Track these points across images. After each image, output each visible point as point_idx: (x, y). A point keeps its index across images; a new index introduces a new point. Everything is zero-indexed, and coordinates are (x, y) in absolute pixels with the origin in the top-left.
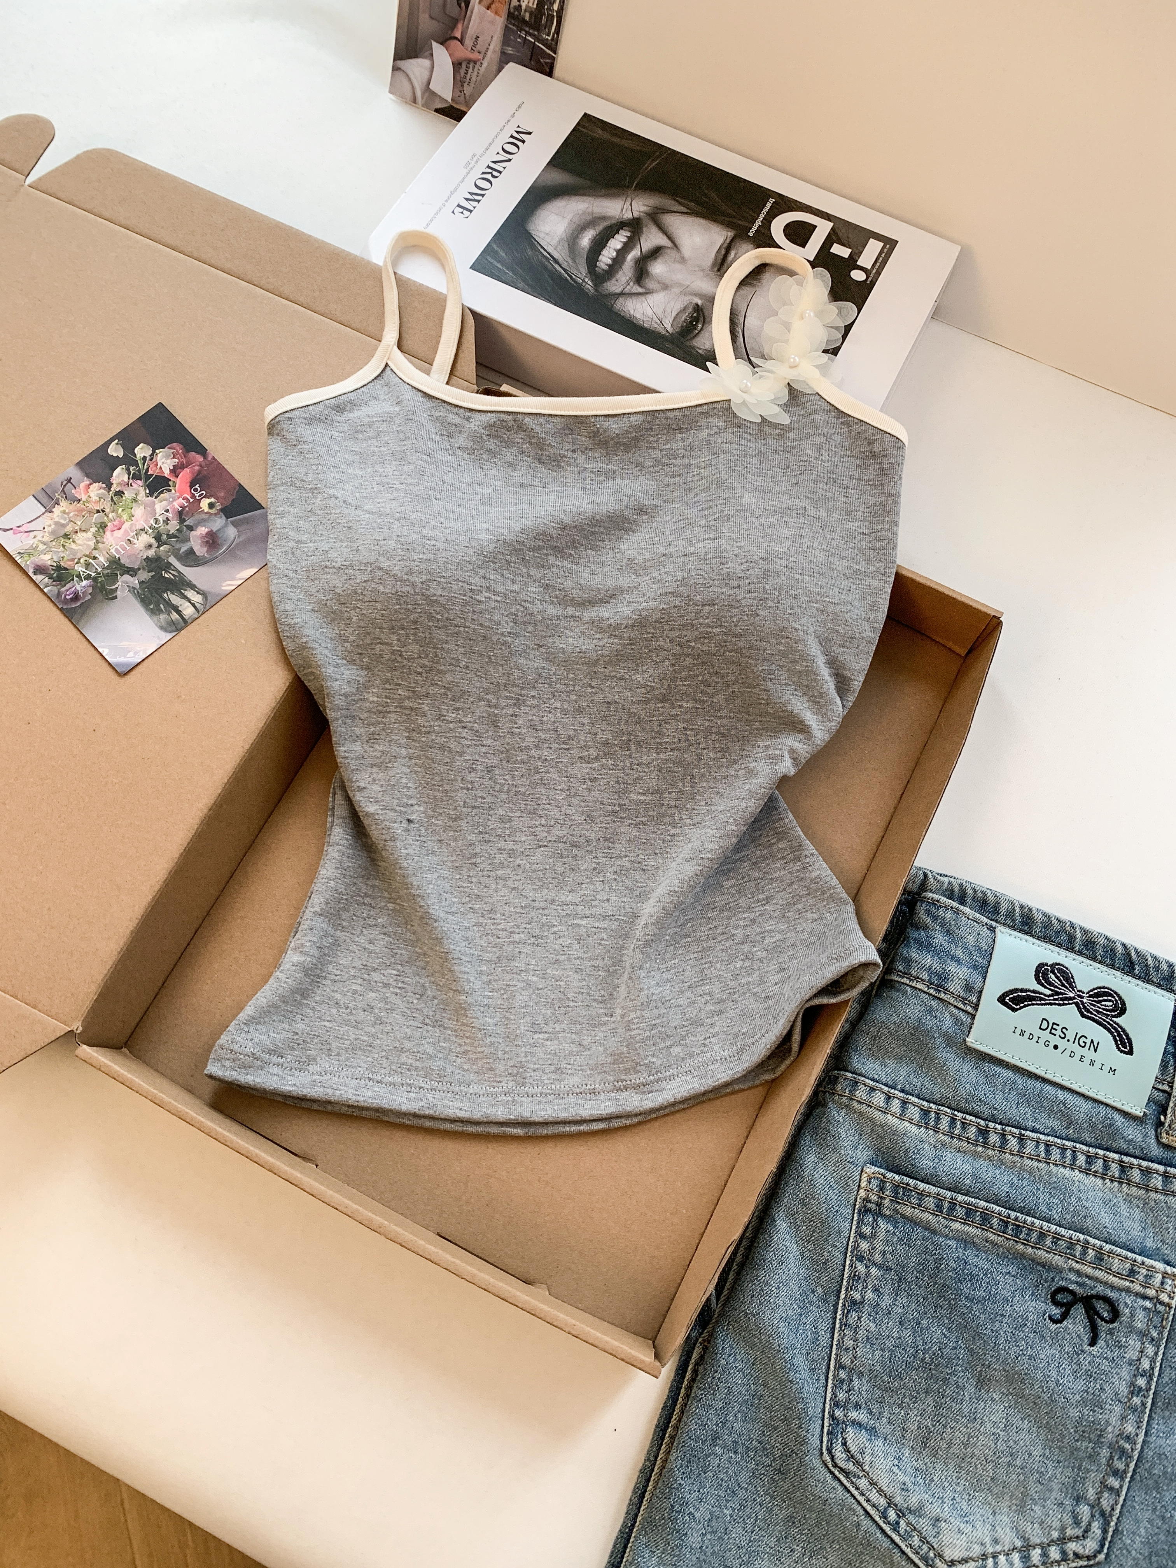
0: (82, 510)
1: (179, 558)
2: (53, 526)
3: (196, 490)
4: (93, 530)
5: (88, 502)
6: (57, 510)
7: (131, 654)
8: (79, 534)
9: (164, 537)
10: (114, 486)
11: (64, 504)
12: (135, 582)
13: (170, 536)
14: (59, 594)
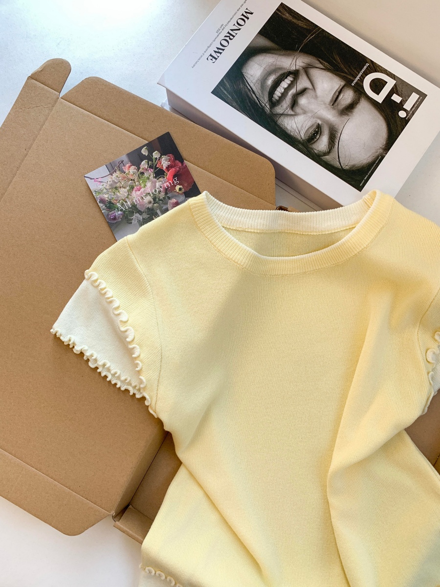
0: (124, 178)
2: (111, 182)
3: (175, 180)
4: (128, 188)
5: (128, 174)
6: (115, 175)
8: (121, 189)
9: (157, 199)
10: (141, 169)
11: (118, 172)
12: (140, 217)
14: (108, 215)
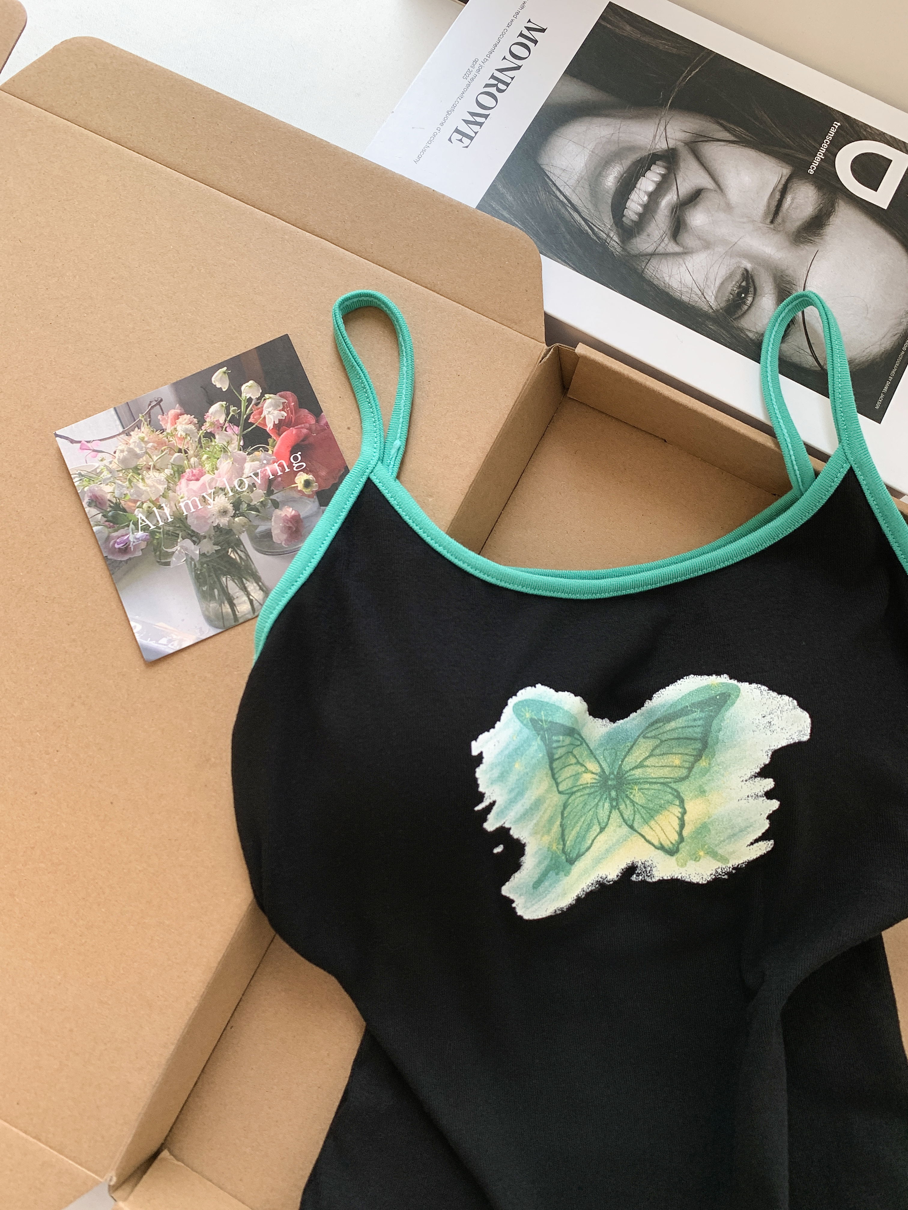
0: (161, 443)
1: (253, 538)
2: (126, 453)
3: (296, 458)
5: (172, 435)
6: (136, 435)
7: (164, 641)
8: (151, 472)
10: (207, 424)
11: (145, 429)
12: (195, 551)
13: (250, 508)
14: (108, 539)
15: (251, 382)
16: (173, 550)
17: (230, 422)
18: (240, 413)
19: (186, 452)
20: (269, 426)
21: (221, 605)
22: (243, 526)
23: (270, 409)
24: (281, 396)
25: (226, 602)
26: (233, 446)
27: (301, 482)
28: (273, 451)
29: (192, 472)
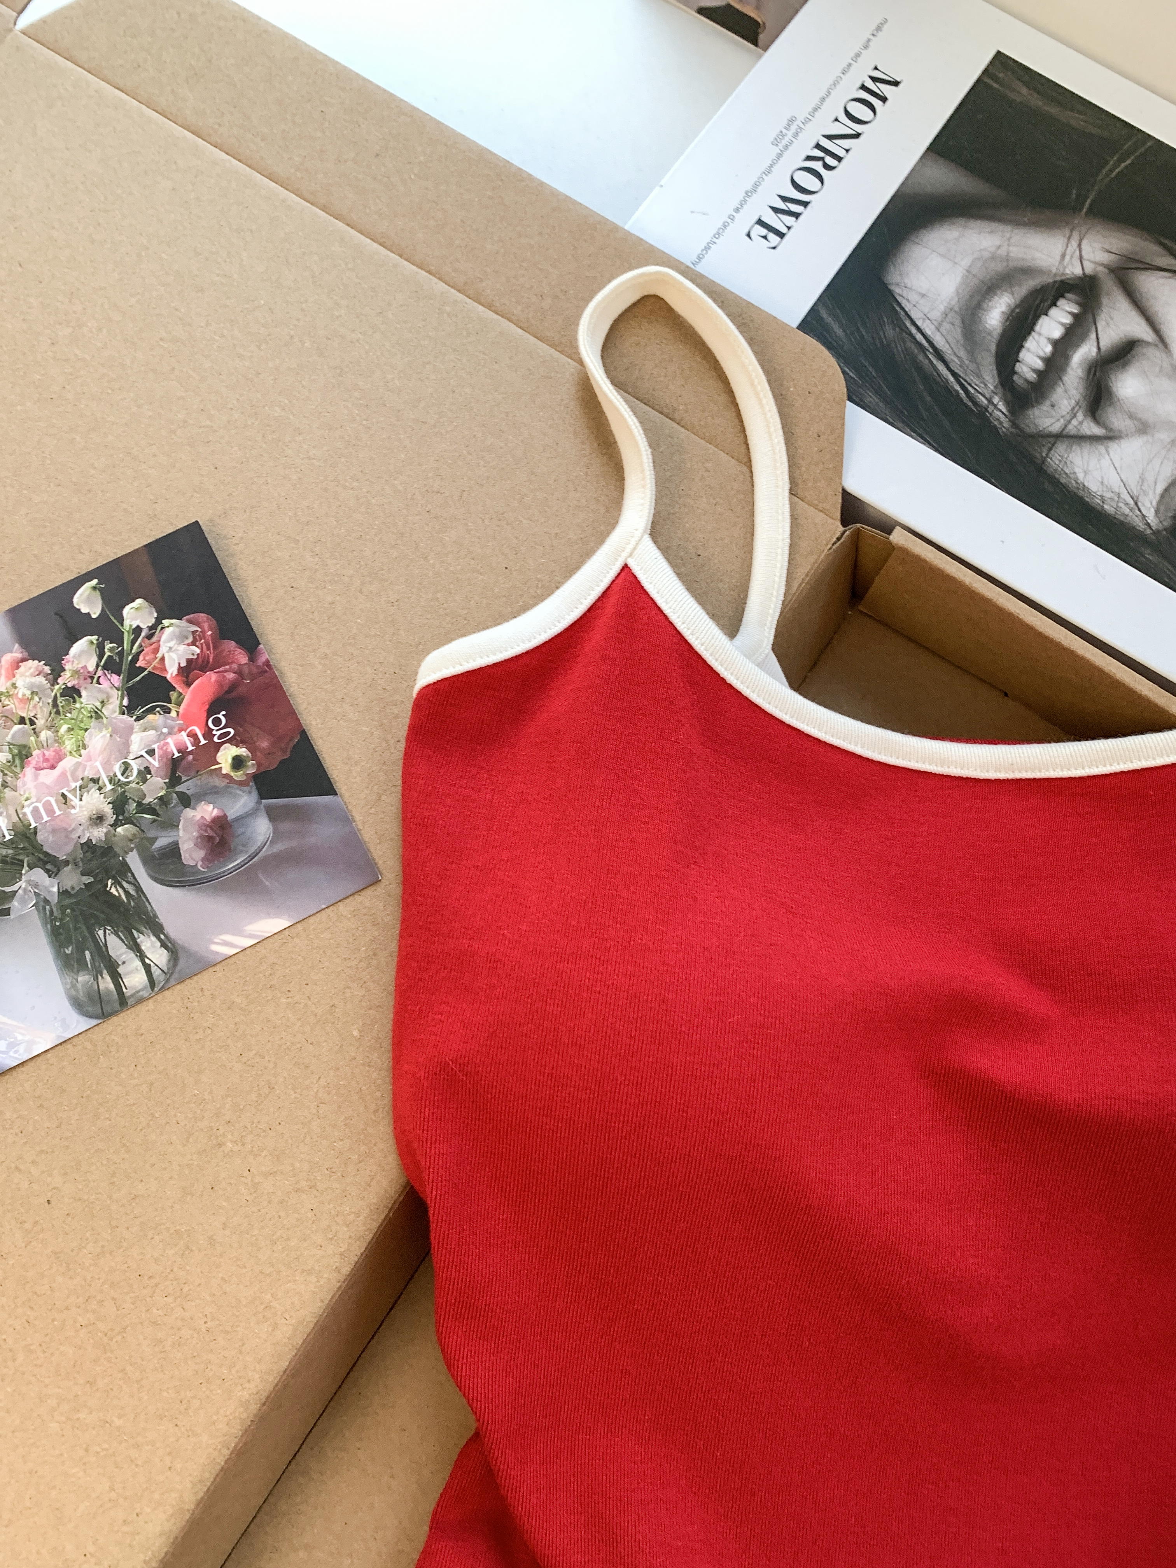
1: (150, 861)
4: (4, 755)
7: (2, 1045)
9: (132, 807)
10: (67, 675)
12: (51, 887)
13: (142, 808)
15: (139, 601)
16: (15, 888)
17: (105, 668)
18: (121, 654)
19: (32, 723)
20: (171, 671)
21: (96, 979)
22: (131, 840)
23: (171, 644)
24: (190, 622)
25: (105, 972)
26: (110, 707)
27: (226, 761)
28: (178, 712)
29: (44, 755)
